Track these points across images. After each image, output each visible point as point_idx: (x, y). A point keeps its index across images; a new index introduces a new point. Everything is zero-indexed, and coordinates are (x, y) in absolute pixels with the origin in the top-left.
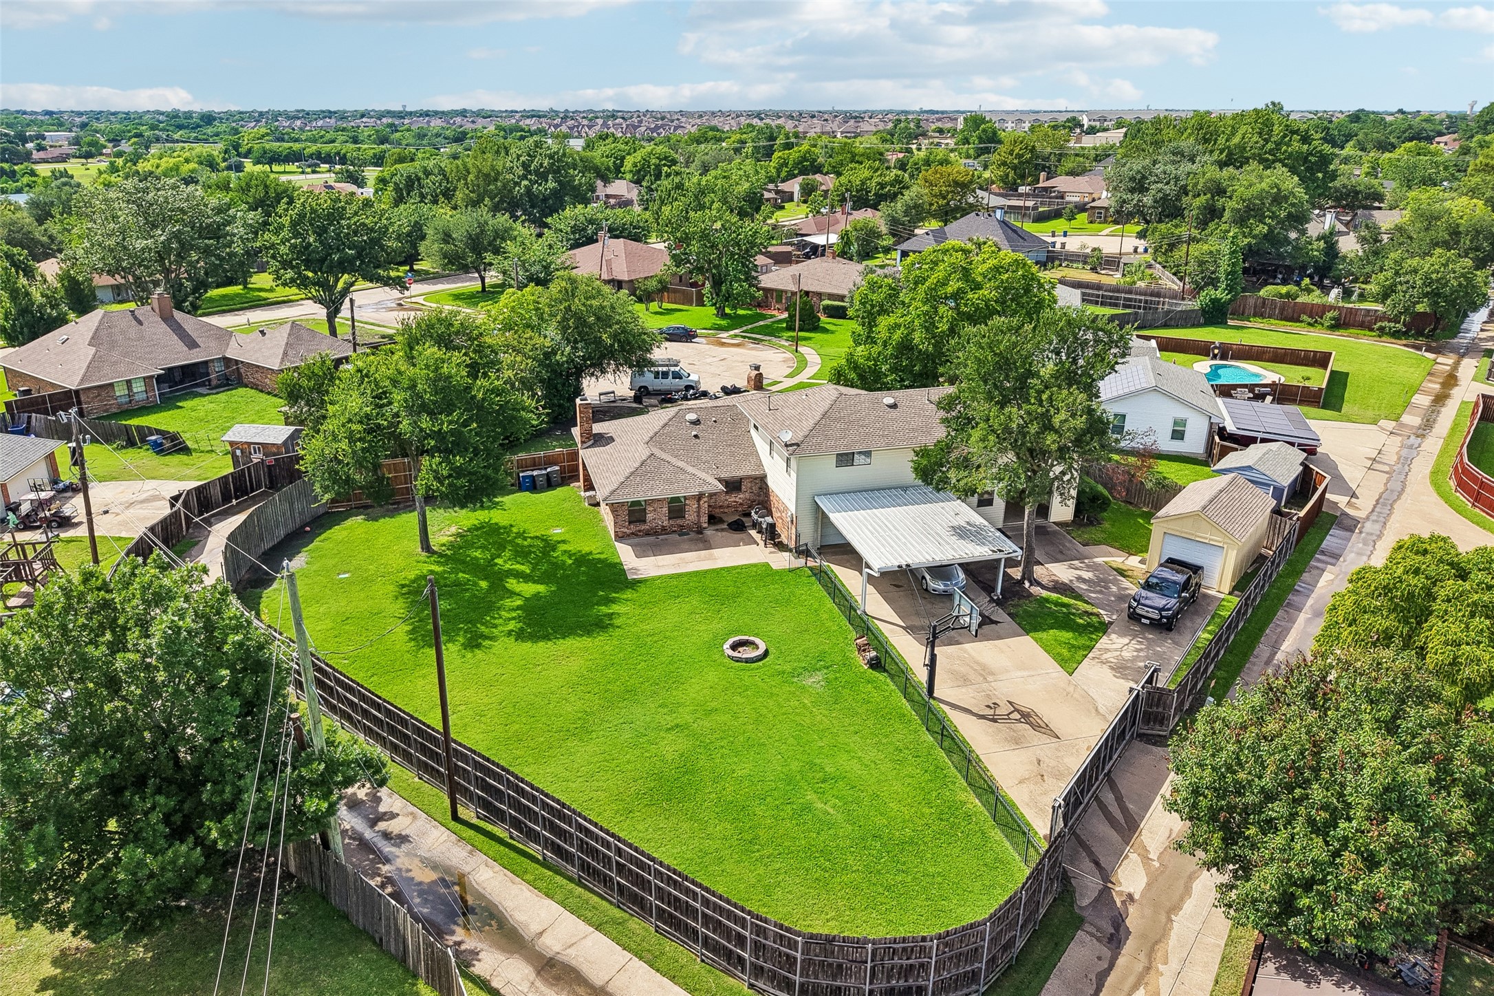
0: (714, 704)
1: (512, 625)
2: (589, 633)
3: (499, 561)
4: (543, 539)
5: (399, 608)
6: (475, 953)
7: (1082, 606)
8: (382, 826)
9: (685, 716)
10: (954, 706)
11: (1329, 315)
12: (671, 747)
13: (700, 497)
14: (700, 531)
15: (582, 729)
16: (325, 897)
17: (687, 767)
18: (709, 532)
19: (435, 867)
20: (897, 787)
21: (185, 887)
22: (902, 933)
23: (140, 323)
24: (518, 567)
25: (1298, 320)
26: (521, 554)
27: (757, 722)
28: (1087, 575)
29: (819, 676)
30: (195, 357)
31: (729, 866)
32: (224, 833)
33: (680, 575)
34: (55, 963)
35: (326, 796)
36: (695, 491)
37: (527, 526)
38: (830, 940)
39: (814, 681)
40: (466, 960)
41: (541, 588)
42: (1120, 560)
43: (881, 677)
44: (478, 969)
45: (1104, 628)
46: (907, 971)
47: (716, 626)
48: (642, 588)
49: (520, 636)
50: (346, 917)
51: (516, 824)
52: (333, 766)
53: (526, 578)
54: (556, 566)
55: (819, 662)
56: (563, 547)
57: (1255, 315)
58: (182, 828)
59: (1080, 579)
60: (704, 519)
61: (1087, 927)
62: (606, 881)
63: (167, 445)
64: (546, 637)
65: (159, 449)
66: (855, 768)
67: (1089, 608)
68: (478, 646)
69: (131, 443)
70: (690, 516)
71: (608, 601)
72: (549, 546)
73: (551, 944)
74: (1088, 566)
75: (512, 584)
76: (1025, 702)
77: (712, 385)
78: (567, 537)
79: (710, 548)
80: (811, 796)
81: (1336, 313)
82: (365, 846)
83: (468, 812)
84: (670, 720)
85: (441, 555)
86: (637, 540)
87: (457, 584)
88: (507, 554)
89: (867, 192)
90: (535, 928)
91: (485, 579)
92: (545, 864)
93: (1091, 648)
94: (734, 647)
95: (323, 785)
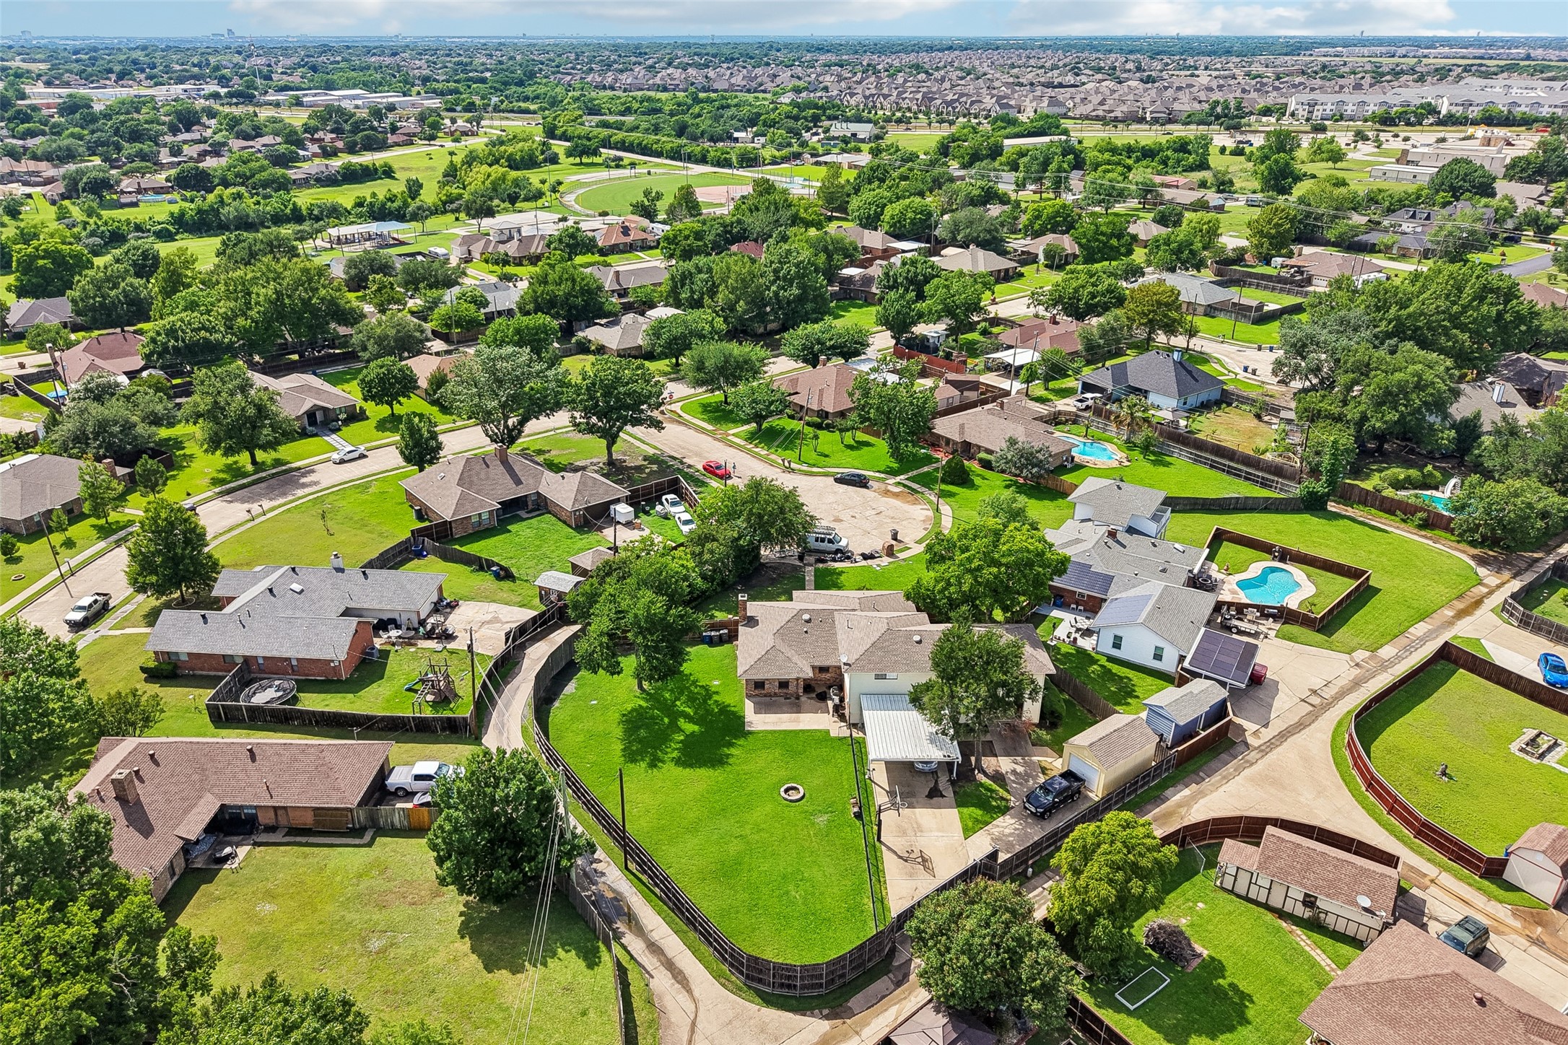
0: (763, 826)
1: (675, 754)
2: (713, 766)
3: (678, 703)
4: (705, 688)
5: (618, 732)
6: (624, 934)
7: (1002, 792)
8: (594, 866)
9: (747, 830)
10: (889, 848)
11: (1419, 515)
12: (734, 847)
13: (797, 679)
14: (798, 698)
15: (693, 829)
16: (567, 896)
17: (738, 862)
18: (803, 699)
19: (614, 891)
20: (835, 890)
21: (516, 886)
22: (788, 962)
23: (488, 466)
24: (687, 709)
25: (1393, 514)
26: (692, 699)
27: (782, 841)
28: (1020, 769)
29: (826, 817)
30: (520, 492)
31: (740, 916)
32: (531, 870)
33: (775, 731)
34: (464, 906)
35: (569, 860)
36: (794, 676)
37: (700, 676)
38: (757, 958)
39: (822, 820)
40: (618, 937)
41: (696, 728)
42: (1050, 760)
43: (858, 823)
44: (623, 941)
45: (1004, 810)
46: (789, 977)
47: (783, 773)
48: (751, 738)
49: (678, 762)
50: (574, 908)
51: (650, 877)
52: (574, 847)
53: (690, 719)
54: (709, 712)
55: (829, 808)
56: (715, 697)
57: (1359, 502)
58: (515, 865)
59: (1014, 772)
60: (801, 691)
61: (891, 975)
62: (683, 913)
63: (502, 573)
64: (691, 766)
65: (498, 576)
66: (819, 876)
67: (1005, 795)
68: (655, 766)
69: (481, 569)
70: (792, 688)
71: (730, 745)
72: (708, 693)
73: (655, 936)
74: (1025, 762)
75: (682, 723)
76: (928, 853)
77: (857, 548)
78: (720, 689)
79: (799, 712)
80: (791, 887)
81: (1425, 515)
82: (586, 874)
83: (632, 866)
84: (738, 832)
85: (648, 694)
86: (758, 699)
87: (653, 717)
88: (683, 698)
89: (1079, 300)
90: (650, 928)
91: (668, 717)
92: (660, 898)
93: (987, 824)
94: (786, 791)
95: (569, 855)
